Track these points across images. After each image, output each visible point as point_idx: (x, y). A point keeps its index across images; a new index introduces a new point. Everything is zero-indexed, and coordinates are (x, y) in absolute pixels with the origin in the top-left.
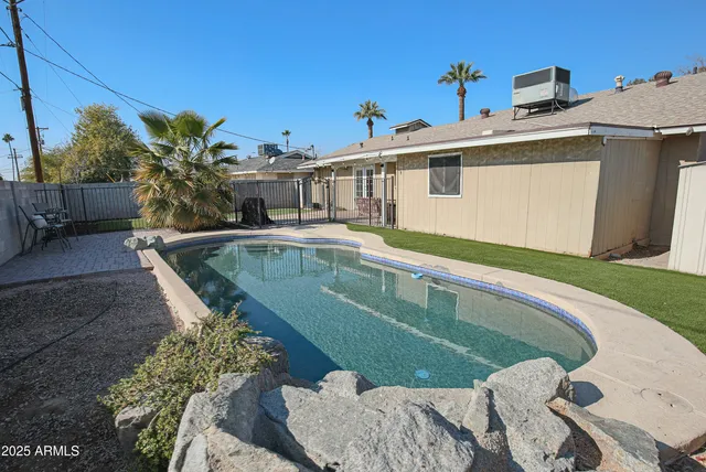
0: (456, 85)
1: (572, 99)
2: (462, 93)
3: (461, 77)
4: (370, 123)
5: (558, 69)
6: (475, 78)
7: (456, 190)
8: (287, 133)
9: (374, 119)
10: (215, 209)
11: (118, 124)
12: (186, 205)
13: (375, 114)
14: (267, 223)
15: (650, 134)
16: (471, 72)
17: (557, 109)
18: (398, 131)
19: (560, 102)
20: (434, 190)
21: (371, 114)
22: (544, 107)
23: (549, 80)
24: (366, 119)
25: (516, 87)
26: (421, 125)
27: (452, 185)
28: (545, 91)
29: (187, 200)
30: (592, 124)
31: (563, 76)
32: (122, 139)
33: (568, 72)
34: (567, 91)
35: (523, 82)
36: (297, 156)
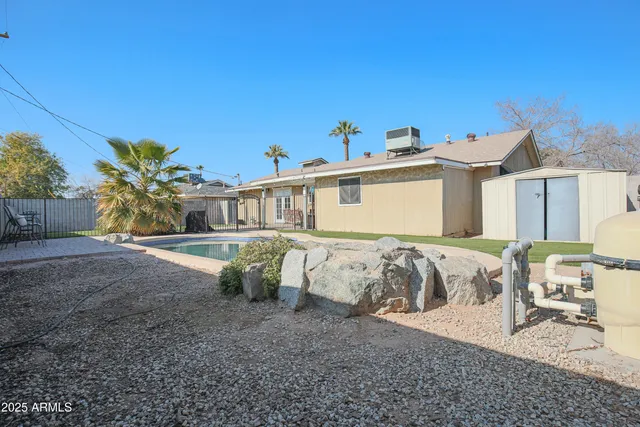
0: (342, 137)
1: (422, 148)
2: (347, 142)
3: (346, 131)
4: (276, 161)
5: (412, 129)
6: (355, 132)
7: (358, 200)
8: (201, 167)
9: (279, 158)
10: (169, 217)
11: (41, 151)
12: (145, 213)
13: (280, 155)
14: (211, 230)
15: (467, 167)
16: (352, 128)
17: (413, 153)
18: (305, 166)
19: (416, 149)
20: (343, 201)
21: (277, 155)
22: (406, 152)
23: (407, 134)
24: (273, 158)
25: (388, 138)
26: (321, 162)
27: (355, 197)
28: (406, 141)
29: (147, 209)
30: (436, 158)
31: (416, 133)
32: (45, 164)
33: (418, 131)
34: (418, 142)
35: (392, 135)
36: (219, 184)
